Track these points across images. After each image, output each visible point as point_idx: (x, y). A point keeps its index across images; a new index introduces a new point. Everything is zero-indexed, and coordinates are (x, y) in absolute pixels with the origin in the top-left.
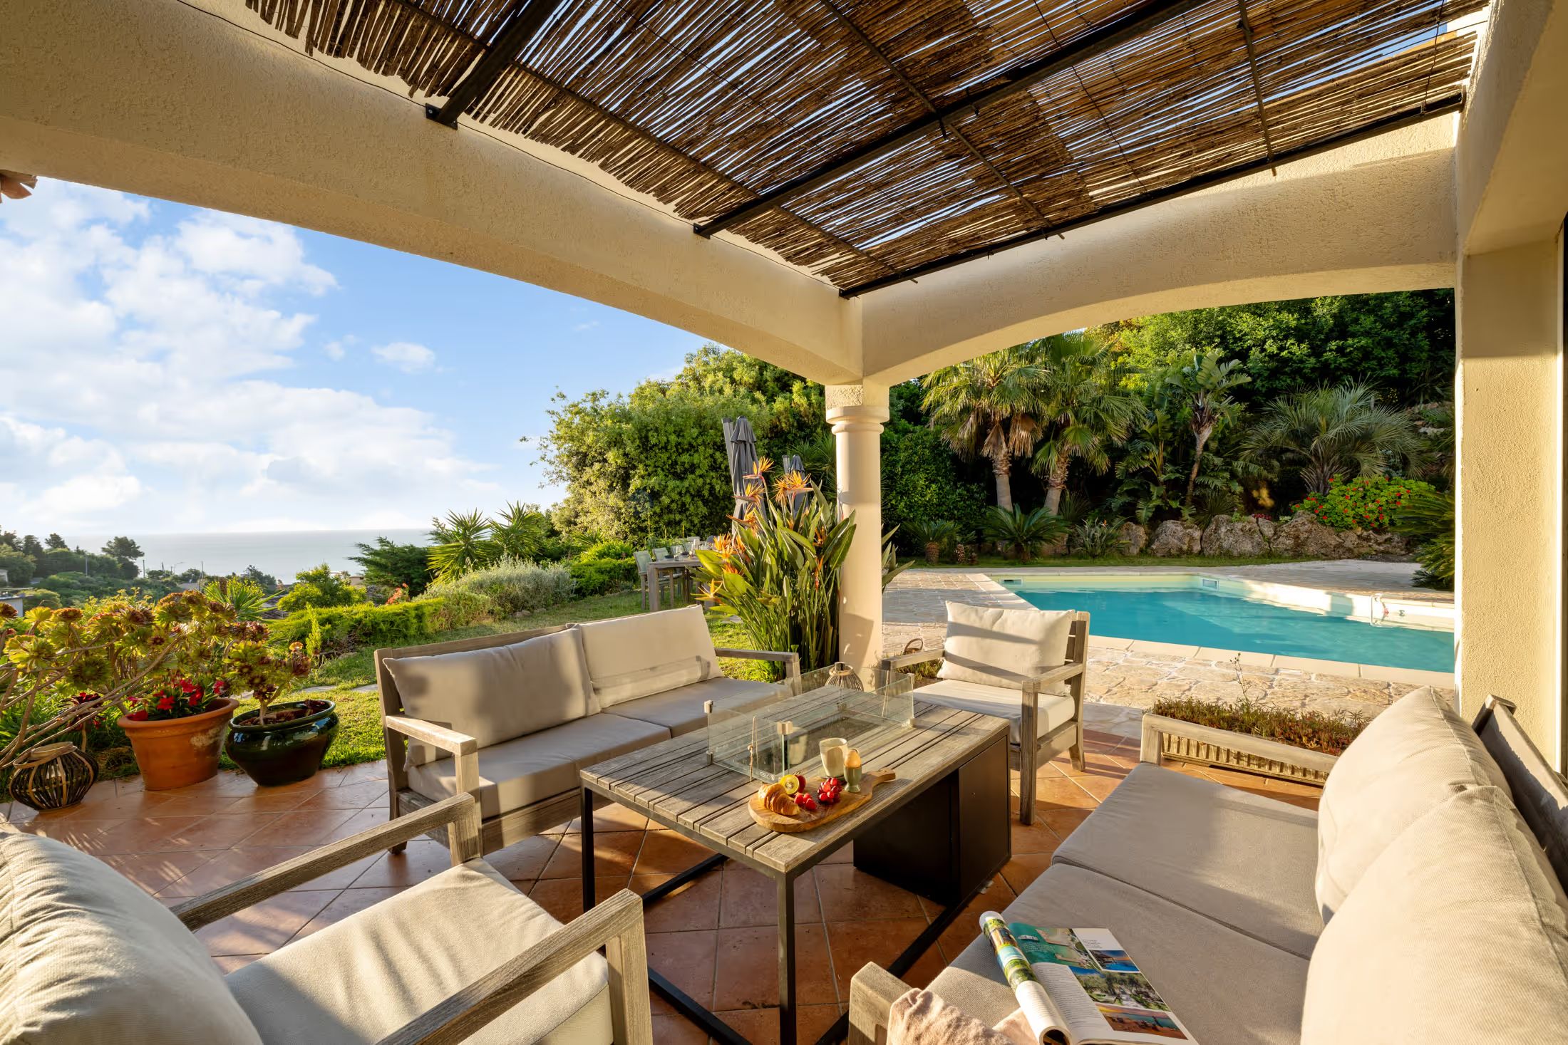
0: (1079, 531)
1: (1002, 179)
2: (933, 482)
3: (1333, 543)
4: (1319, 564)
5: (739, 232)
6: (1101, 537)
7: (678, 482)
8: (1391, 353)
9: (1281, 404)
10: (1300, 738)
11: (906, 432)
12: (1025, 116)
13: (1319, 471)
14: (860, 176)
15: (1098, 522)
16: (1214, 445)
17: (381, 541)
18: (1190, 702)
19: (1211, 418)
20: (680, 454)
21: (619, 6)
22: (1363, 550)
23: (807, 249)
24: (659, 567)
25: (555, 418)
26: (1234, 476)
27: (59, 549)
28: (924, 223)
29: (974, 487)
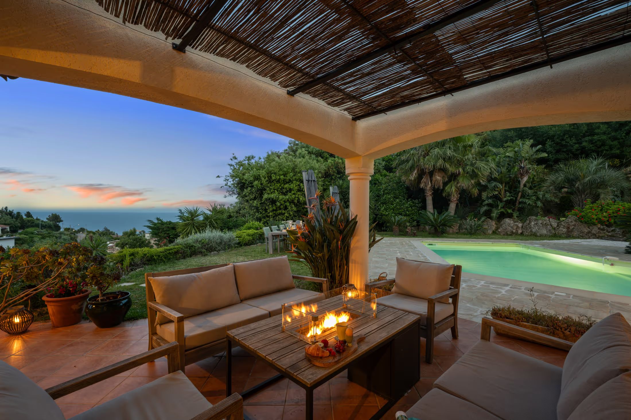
0: (464, 222)
1: (423, 71)
2: (397, 198)
3: (586, 231)
4: (579, 241)
5: (307, 93)
6: (474, 226)
7: (284, 197)
8: (615, 143)
9: (561, 166)
10: (561, 329)
11: (385, 176)
12: (433, 44)
13: (580, 197)
14: (359, 70)
15: (473, 218)
16: (528, 185)
17: (158, 219)
18: (509, 308)
19: (527, 172)
20: (285, 184)
21: (251, 3)
22: (600, 235)
23: (337, 100)
24: (273, 234)
25: (232, 168)
26: (538, 199)
27: (30, 218)
28: (389, 89)
29: (416, 201)
